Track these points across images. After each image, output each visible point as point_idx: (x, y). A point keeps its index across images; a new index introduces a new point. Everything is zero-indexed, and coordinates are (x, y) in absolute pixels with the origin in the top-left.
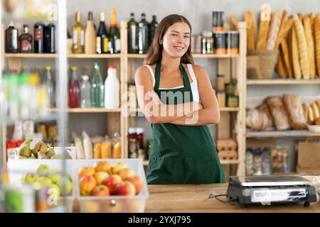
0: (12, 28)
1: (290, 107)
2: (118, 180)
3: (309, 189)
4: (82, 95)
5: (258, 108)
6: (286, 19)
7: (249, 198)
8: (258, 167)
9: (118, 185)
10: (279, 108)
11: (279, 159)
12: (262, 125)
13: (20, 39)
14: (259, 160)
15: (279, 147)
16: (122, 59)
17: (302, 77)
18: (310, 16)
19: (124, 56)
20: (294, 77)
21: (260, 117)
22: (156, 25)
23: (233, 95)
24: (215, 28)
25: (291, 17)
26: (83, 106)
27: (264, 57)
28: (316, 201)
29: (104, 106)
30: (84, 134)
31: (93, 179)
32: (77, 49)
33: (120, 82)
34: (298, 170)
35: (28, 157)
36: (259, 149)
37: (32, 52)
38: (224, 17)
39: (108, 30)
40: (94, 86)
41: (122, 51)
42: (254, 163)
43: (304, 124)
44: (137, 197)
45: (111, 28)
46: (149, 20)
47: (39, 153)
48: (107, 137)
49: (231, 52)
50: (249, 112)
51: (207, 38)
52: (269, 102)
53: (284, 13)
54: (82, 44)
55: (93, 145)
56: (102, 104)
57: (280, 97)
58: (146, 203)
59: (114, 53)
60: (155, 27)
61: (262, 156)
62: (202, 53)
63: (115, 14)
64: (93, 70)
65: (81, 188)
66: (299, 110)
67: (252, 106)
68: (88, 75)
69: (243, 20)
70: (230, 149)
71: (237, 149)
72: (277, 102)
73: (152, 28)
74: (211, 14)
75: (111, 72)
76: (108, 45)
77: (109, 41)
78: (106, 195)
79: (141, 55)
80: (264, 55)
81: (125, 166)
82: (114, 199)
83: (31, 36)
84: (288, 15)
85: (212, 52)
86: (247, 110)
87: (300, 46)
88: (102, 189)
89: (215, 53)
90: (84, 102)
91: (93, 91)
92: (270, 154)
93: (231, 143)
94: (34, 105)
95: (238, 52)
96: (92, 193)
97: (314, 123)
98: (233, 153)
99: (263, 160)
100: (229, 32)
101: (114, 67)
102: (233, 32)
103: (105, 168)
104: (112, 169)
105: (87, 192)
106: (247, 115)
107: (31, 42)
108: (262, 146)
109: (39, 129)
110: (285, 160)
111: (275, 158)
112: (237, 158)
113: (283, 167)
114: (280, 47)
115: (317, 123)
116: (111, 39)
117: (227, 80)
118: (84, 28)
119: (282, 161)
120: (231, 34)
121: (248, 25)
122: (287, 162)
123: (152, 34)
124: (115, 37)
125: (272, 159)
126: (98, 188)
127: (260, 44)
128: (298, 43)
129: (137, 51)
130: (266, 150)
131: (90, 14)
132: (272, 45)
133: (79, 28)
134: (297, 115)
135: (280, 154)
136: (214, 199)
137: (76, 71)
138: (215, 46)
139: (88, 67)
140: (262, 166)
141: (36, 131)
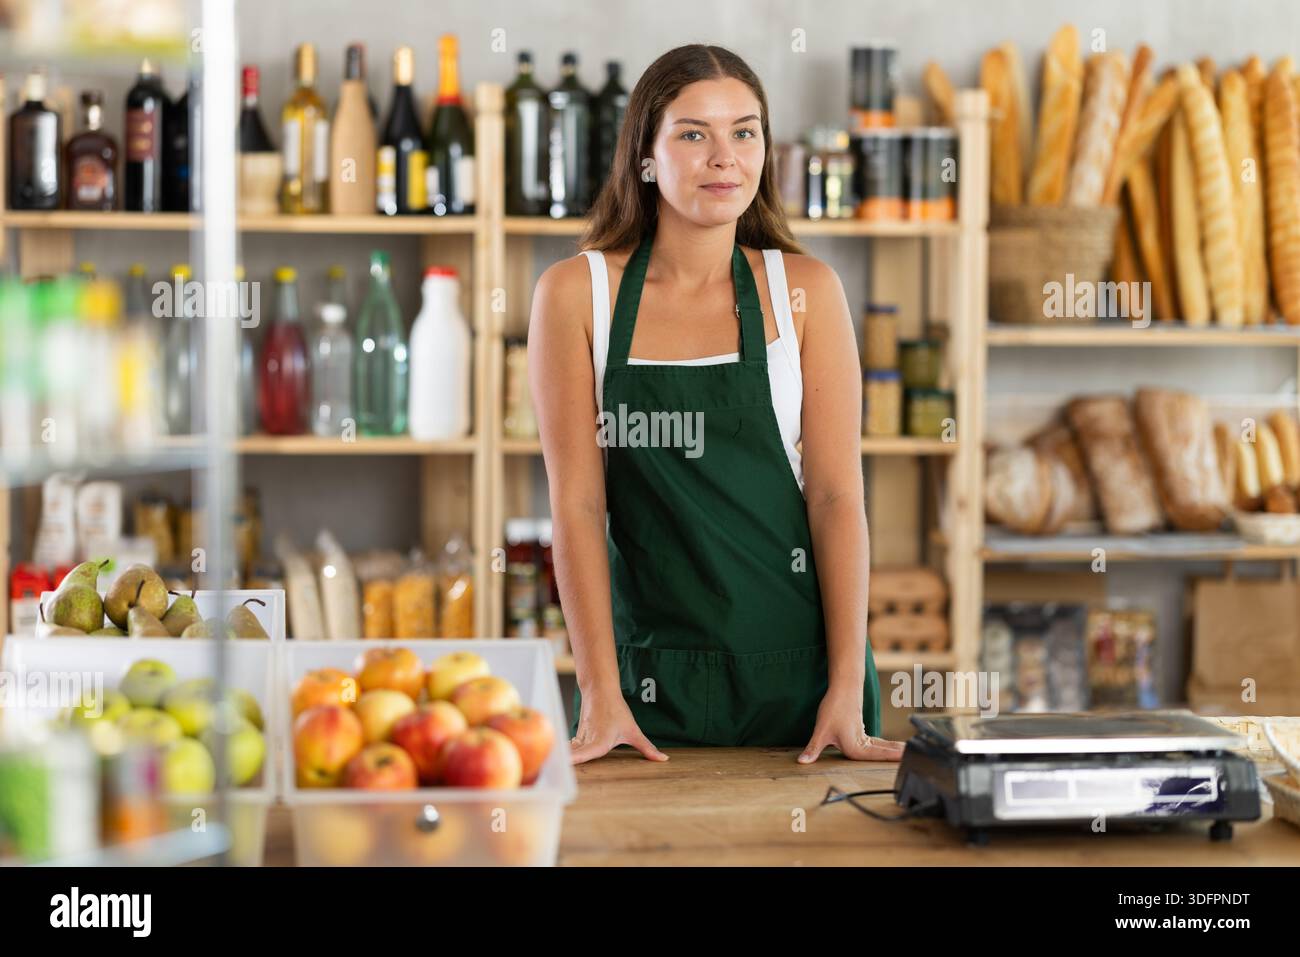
0: (35, 108)
1: (1165, 438)
2: (450, 723)
3: (1230, 765)
4: (319, 384)
5: (1033, 443)
6: (1148, 80)
7: (987, 802)
8: (1031, 683)
9: (450, 747)
10: (1118, 446)
11: (1120, 650)
12: (1050, 511)
13: (68, 155)
14: (1035, 654)
15: (1117, 602)
16: (481, 239)
17: (1214, 318)
18: (1245, 69)
19: (491, 227)
20: (1179, 315)
21: (1041, 480)
22: (622, 102)
23: (930, 390)
24: (859, 119)
25: (1170, 74)
26: (321, 426)
27: (1060, 237)
28: (1256, 816)
29: (406, 431)
30: (326, 543)
31: (348, 720)
32: (298, 198)
33: (473, 333)
34: (1195, 695)
35: (88, 631)
36: (1037, 610)
37: (116, 208)
38: (898, 72)
39: (426, 121)
40: (368, 345)
41: (482, 208)
42: (1015, 667)
43: (1221, 512)
44: (528, 794)
45: (439, 111)
46: (593, 78)
47: (132, 614)
48: (417, 556)
49: (924, 214)
50: (997, 460)
51: (826, 156)
52: (1079, 419)
53: (1141, 59)
54: (320, 173)
55: (361, 588)
56: (398, 422)
57: (1122, 400)
58: (566, 822)
59: (450, 212)
60: (615, 109)
61: (1050, 637)
62: (806, 215)
63: (456, 56)
64: (366, 282)
65: (300, 757)
66: (1201, 451)
67: (1010, 434)
68: (344, 303)
69: (975, 82)
70: (918, 609)
71: (946, 610)
72: (1109, 417)
73: (607, 115)
74: (843, 59)
75: (438, 290)
76: (424, 182)
77: (430, 163)
78: (400, 785)
79: (559, 222)
80: (1059, 224)
81: (481, 669)
82: (433, 804)
83: (111, 142)
84: (1157, 63)
85: (848, 211)
86: (990, 450)
87: (1206, 190)
88: (384, 762)
89: (858, 215)
90: (324, 411)
91: (362, 368)
92: (1080, 630)
93: (924, 587)
94: (99, 409)
95: (955, 214)
96: (347, 778)
97: (1259, 506)
98: (929, 626)
99: (1053, 655)
100: (918, 132)
101: (449, 272)
102: (936, 133)
103: (400, 675)
104: (428, 679)
105: (322, 773)
106: (988, 472)
107: (110, 165)
108: (1049, 599)
109: (140, 521)
110: (1143, 654)
111: (1103, 646)
112: (948, 645)
113: (1133, 684)
114: (1125, 195)
115: (1272, 505)
116: (439, 157)
117: (909, 325)
118: (329, 111)
119: (1129, 661)
120: (926, 142)
121: (995, 102)
122: (1150, 663)
123: (606, 137)
124: (455, 150)
125: (1088, 651)
126: (369, 759)
127: (1041, 180)
128: (1197, 180)
129: (544, 208)
130: (1066, 612)
131: (354, 53)
132: (1091, 187)
133: (309, 112)
134: (1193, 473)
135: (1122, 629)
136: (846, 808)
137: (295, 284)
138: (861, 188)
139: (344, 270)
140: (1048, 680)
141: (129, 528)
